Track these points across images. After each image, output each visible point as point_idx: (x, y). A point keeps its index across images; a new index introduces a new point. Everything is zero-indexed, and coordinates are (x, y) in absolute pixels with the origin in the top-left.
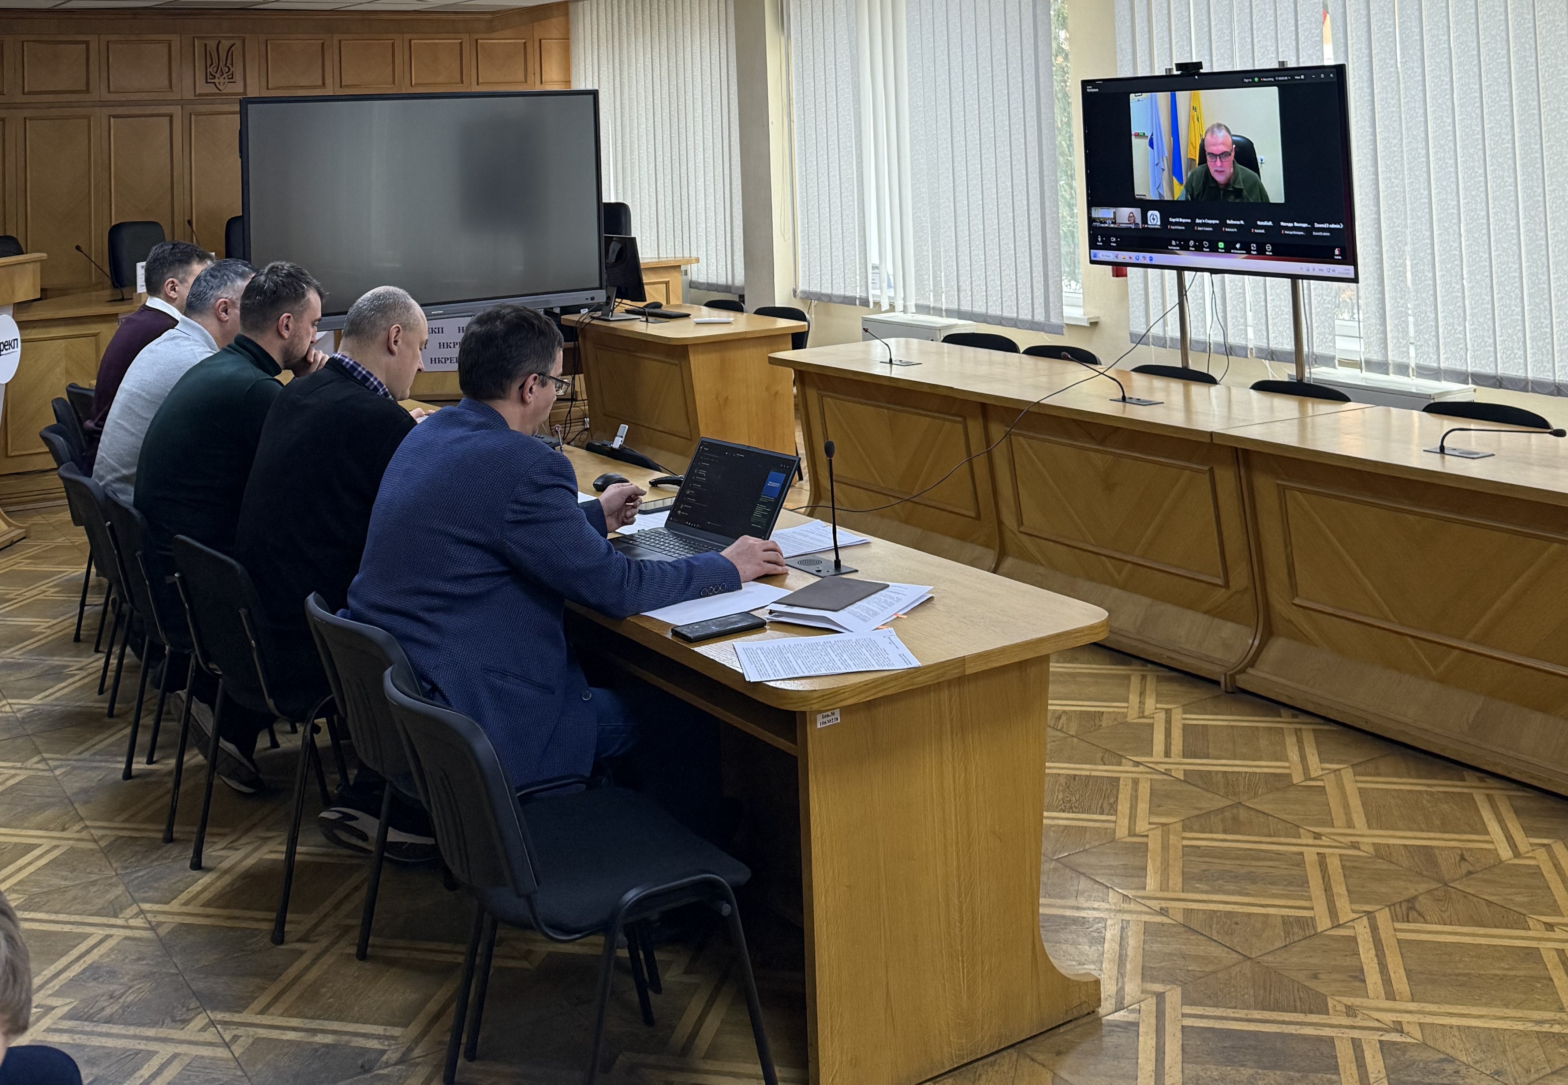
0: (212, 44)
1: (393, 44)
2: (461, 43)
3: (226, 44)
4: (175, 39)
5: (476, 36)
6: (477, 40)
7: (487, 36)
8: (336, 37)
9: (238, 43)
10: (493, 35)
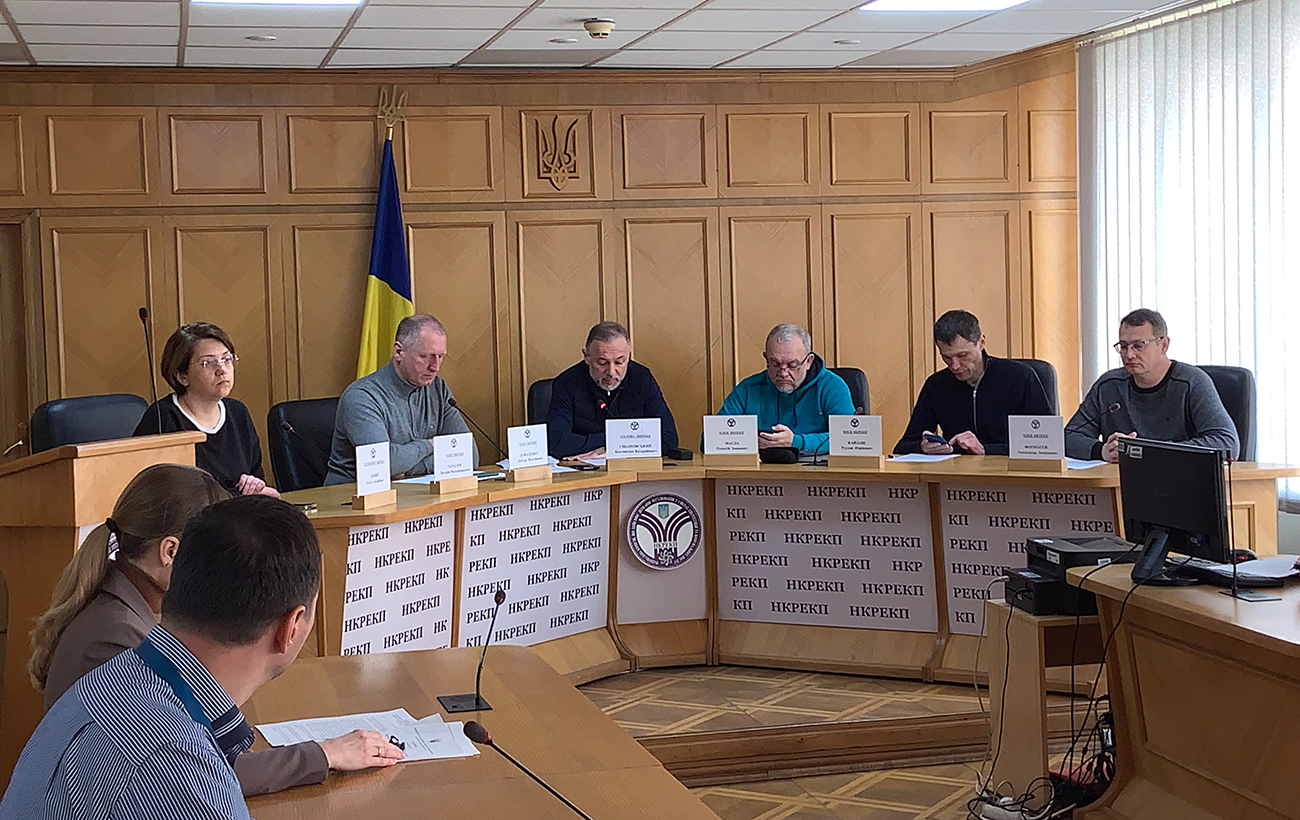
0: (545, 122)
1: (805, 119)
2: (907, 118)
3: (564, 121)
4: (494, 113)
5: (929, 107)
6: (930, 113)
7: (947, 106)
8: (722, 110)
9: (583, 119)
10: (955, 105)
